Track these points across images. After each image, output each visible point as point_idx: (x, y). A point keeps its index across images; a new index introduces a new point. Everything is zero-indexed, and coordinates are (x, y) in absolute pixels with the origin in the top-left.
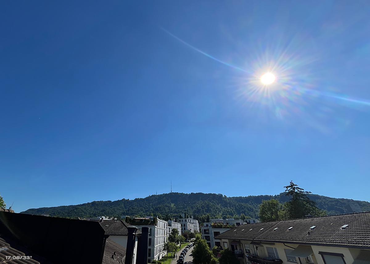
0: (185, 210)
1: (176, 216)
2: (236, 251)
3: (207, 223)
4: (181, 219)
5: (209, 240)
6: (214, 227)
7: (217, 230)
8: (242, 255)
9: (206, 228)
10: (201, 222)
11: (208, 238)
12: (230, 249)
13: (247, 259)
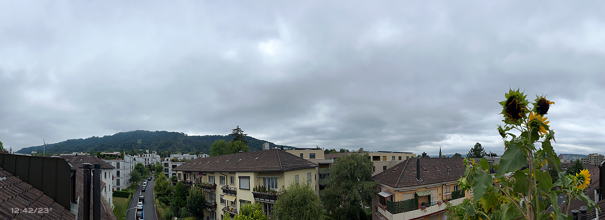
0: (150, 147)
1: (142, 151)
2: (187, 180)
3: (168, 158)
4: (146, 155)
5: (168, 172)
6: (173, 161)
7: (174, 164)
8: (191, 183)
9: (167, 162)
10: (163, 156)
11: (167, 170)
12: (182, 178)
13: (194, 185)
